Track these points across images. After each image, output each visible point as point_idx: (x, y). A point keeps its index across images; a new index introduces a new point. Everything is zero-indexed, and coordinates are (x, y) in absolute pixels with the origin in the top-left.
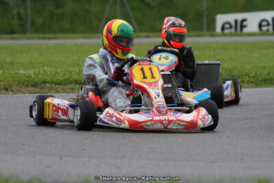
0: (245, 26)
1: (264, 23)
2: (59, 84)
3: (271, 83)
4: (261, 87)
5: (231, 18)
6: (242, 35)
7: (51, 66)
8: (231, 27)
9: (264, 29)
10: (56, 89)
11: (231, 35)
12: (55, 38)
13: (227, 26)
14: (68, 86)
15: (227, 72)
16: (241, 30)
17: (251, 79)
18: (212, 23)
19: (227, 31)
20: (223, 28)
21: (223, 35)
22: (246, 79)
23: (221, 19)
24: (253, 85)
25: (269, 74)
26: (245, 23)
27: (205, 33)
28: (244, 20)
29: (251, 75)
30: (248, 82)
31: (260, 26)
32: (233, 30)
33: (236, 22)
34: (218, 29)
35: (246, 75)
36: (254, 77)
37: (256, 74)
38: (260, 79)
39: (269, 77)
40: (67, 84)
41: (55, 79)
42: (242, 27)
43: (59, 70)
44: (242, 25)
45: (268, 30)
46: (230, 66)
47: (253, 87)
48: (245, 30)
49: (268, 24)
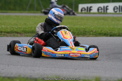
0: (91, 10)
1: (100, 9)
2: (8, 33)
3: (102, 35)
4: (98, 37)
5: (85, 6)
6: (90, 13)
7: (4, 25)
8: (85, 10)
9: (100, 11)
10: (7, 35)
11: (85, 13)
12: (7, 13)
13: (83, 9)
14: (12, 34)
15: (83, 30)
17: (94, 33)
18: (77, 8)
19: (83, 12)
20: (82, 10)
21: (82, 13)
22: (91, 33)
23: (81, 6)
24: (94, 36)
25: (102, 31)
26: (91, 8)
28: (91, 7)
29: (94, 31)
30: (92, 34)
31: (98, 10)
33: (87, 8)
34: (80, 10)
35: (91, 31)
36: (95, 32)
37: (96, 31)
38: (98, 33)
39: (102, 32)
41: (6, 31)
42: (90, 10)
43: (8, 27)
44: (90, 9)
46: (85, 27)
47: (94, 37)
48: (91, 11)
49: (102, 9)
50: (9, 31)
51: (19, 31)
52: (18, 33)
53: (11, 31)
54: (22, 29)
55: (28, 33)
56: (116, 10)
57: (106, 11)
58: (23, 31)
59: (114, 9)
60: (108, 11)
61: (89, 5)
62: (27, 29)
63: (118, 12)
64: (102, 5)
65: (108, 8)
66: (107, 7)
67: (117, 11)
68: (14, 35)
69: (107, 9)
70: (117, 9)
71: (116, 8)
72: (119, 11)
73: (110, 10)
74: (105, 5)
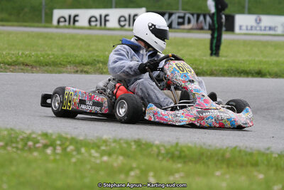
0: (77, 21)
1: (93, 19)
2: (9, 65)
5: (66, 13)
6: (74, 28)
8: (65, 21)
9: (93, 24)
10: (9, 69)
11: (65, 27)
13: (62, 20)
14: (17, 67)
16: (74, 23)
18: (50, 16)
19: (61, 24)
20: (59, 22)
21: (57, 27)
23: (57, 13)
26: (77, 18)
27: (43, 24)
28: (76, 16)
31: (90, 21)
32: (67, 23)
33: (70, 16)
34: (55, 22)
40: (16, 65)
41: (6, 61)
42: (75, 21)
44: (74, 19)
45: (96, 25)
48: (77, 24)
49: (96, 21)
50: (10, 60)
51: (28, 61)
52: (27, 65)
53: (14, 62)
54: (33, 58)
55: (46, 65)
56: (122, 23)
57: (105, 25)
58: (35, 62)
59: (119, 21)
60: (109, 25)
61: (73, 12)
62: (42, 58)
63: (127, 27)
64: (97, 12)
65: (107, 18)
66: (106, 16)
67: (125, 25)
68: (22, 69)
69: (106, 21)
70: (125, 20)
71: (122, 19)
72: (129, 25)
73: (113, 23)
74: (103, 12)
